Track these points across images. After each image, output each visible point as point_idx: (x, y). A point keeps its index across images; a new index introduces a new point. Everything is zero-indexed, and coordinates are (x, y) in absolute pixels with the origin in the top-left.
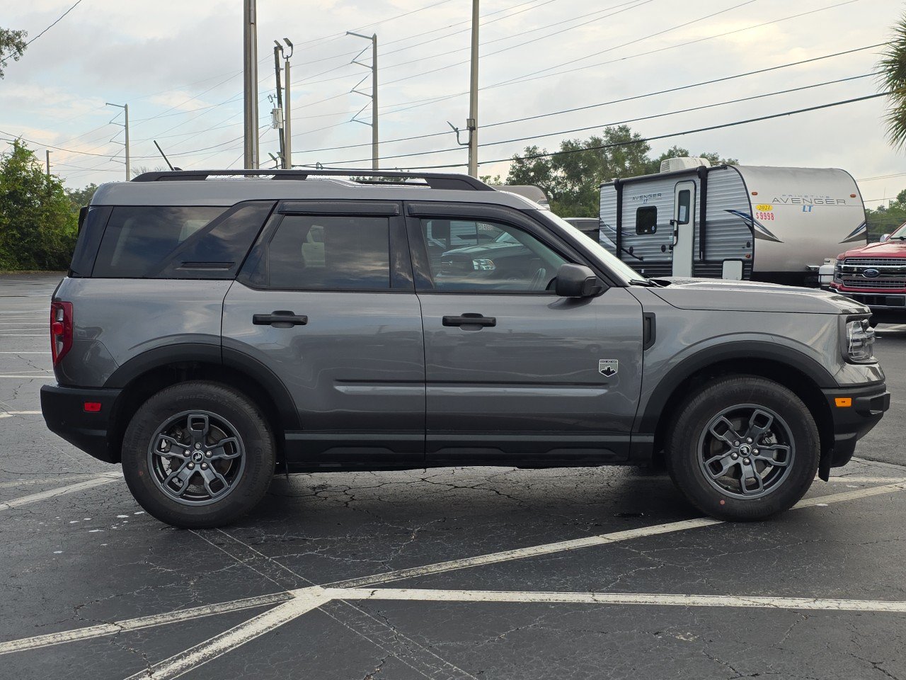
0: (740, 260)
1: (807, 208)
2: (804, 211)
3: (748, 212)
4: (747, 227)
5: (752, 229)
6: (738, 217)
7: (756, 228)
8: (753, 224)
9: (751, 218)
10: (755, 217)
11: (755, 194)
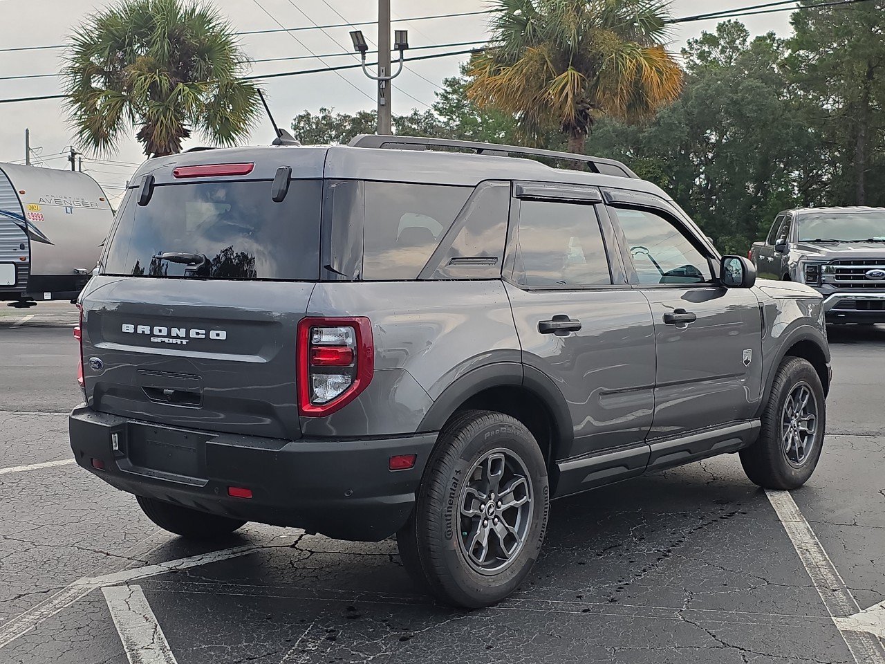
0: (13, 263)
1: (69, 210)
2: (67, 212)
3: (19, 212)
4: (19, 228)
5: (26, 230)
6: (5, 217)
7: (29, 228)
8: (27, 225)
9: (24, 218)
10: (27, 217)
11: (22, 193)
